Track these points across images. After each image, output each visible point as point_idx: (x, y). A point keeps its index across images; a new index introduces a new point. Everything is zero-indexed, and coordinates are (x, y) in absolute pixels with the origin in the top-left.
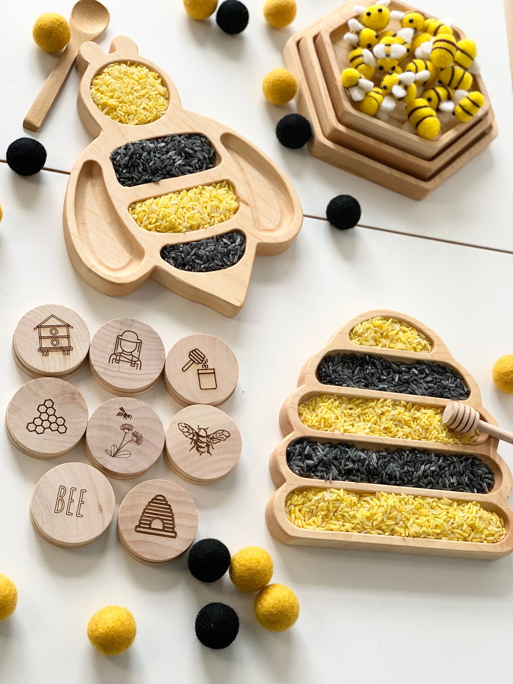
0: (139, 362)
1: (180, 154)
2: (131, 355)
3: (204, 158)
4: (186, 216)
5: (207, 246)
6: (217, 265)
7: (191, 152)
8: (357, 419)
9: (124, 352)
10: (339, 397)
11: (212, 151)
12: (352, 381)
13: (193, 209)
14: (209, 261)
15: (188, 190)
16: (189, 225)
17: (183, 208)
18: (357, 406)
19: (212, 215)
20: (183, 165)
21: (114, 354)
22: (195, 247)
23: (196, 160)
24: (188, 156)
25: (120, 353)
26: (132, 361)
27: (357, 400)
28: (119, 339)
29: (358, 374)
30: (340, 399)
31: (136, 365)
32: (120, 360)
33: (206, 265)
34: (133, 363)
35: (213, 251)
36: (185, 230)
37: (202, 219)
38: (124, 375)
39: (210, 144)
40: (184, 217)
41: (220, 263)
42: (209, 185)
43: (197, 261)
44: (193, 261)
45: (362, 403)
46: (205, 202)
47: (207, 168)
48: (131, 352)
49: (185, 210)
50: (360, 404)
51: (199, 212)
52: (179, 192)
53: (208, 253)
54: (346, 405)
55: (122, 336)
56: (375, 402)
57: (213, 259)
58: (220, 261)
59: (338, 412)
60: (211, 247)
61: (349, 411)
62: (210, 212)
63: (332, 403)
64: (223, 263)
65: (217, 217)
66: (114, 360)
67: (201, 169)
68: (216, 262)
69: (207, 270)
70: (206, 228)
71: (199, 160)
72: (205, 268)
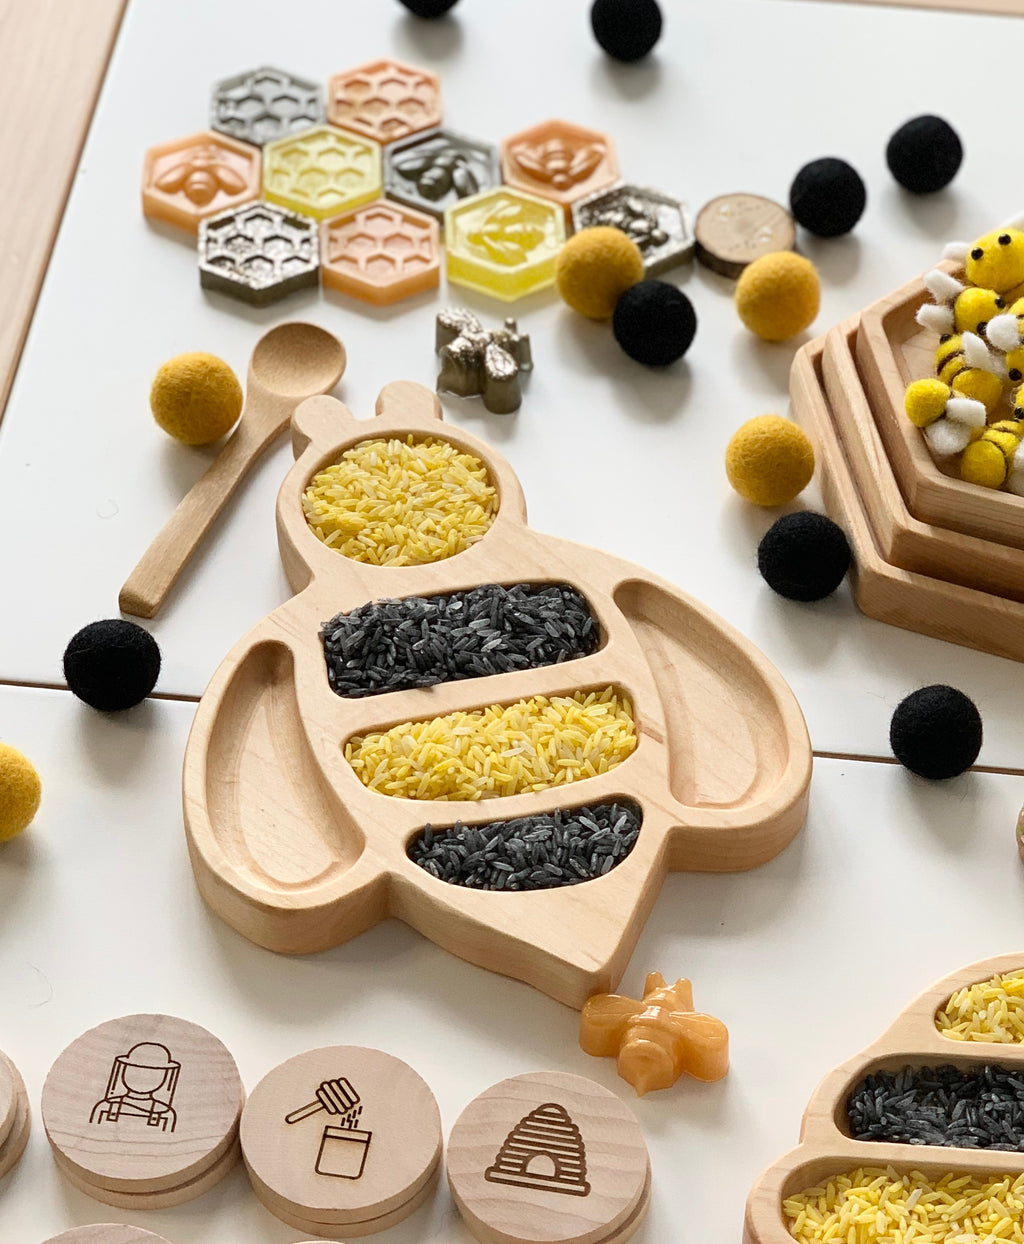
0: (170, 1115)
1: (500, 627)
2: (151, 1098)
3: (565, 635)
4: (487, 762)
5: (529, 831)
6: (553, 875)
7: (528, 620)
8: (955, 1227)
9: (131, 1094)
10: (904, 1172)
11: (589, 622)
12: (943, 1132)
13: (511, 747)
14: (530, 865)
15: (505, 705)
16: (491, 782)
17: (484, 746)
18: (957, 1194)
19: (560, 762)
20: (506, 652)
21: (106, 1100)
22: (497, 832)
23: (539, 640)
24: (520, 631)
25: (122, 1097)
26: (151, 1112)
27: (956, 1177)
28: (119, 1065)
29: (963, 1116)
30: (905, 1178)
31: (162, 1122)
32: (119, 1113)
33: (521, 874)
34: (153, 1118)
35: (544, 842)
36: (479, 793)
37: (531, 771)
38: (128, 1147)
39: (586, 607)
40: (482, 765)
41: (559, 871)
42: (562, 694)
43: (500, 865)
44: (489, 865)
45: (970, 1185)
46: (547, 734)
47: (568, 658)
48: (151, 1093)
49: (488, 749)
50: (963, 1188)
51: (524, 754)
52: (482, 710)
53: (528, 846)
54: (925, 1193)
55: (127, 1056)
56: (1007, 1181)
57: (541, 861)
58: (559, 866)
59: (898, 1210)
60: (542, 832)
61: (931, 1207)
62: (554, 754)
63: (882, 1188)
64: (568, 872)
65: (572, 767)
66: (105, 1115)
67: (551, 659)
68: (550, 867)
69: (523, 886)
70: (537, 792)
71: (550, 640)
72: (518, 881)
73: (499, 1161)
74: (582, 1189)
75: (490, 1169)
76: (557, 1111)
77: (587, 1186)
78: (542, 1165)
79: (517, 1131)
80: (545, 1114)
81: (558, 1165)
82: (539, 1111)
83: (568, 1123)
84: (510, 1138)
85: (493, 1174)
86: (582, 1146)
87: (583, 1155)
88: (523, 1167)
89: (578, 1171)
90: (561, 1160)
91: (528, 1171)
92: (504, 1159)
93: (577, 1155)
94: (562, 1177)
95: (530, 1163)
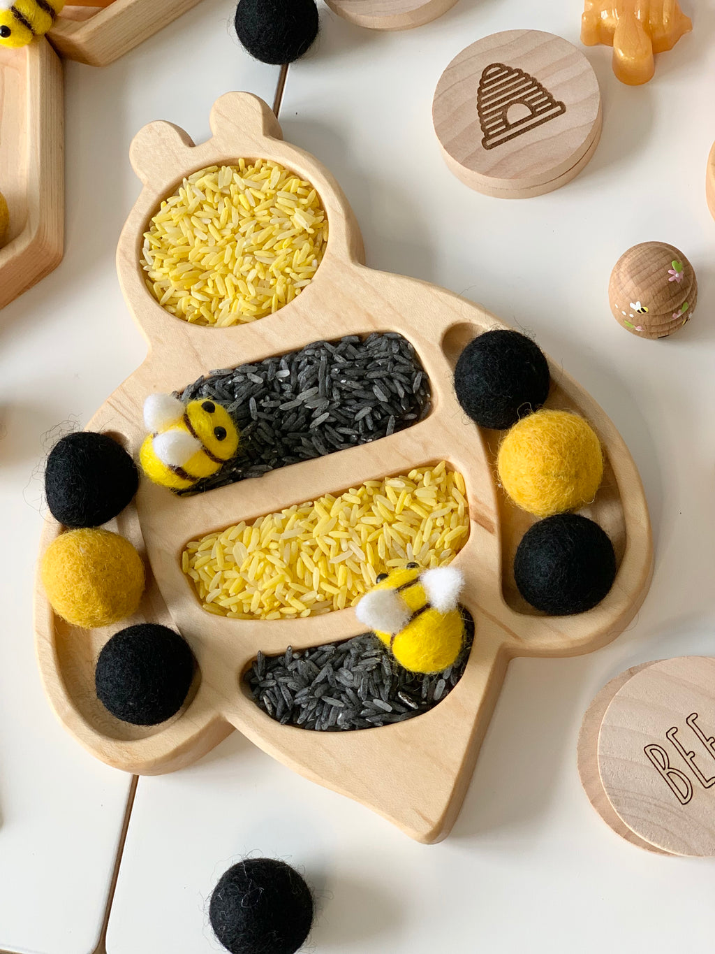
73: (486, 132)
74: (559, 108)
75: (484, 141)
76: (497, 69)
77: (561, 104)
78: (517, 113)
79: (480, 103)
80: (490, 76)
81: (528, 104)
82: (484, 77)
83: (511, 72)
84: (480, 110)
85: (489, 143)
86: (534, 80)
87: (540, 86)
88: (505, 122)
89: (546, 98)
90: (527, 100)
91: (511, 122)
92: (487, 127)
93: (536, 88)
94: (537, 110)
95: (508, 117)
